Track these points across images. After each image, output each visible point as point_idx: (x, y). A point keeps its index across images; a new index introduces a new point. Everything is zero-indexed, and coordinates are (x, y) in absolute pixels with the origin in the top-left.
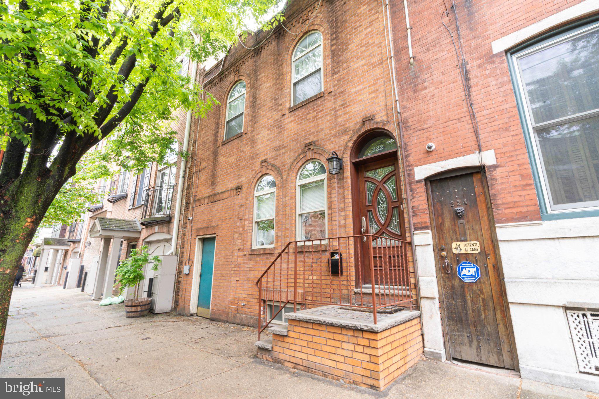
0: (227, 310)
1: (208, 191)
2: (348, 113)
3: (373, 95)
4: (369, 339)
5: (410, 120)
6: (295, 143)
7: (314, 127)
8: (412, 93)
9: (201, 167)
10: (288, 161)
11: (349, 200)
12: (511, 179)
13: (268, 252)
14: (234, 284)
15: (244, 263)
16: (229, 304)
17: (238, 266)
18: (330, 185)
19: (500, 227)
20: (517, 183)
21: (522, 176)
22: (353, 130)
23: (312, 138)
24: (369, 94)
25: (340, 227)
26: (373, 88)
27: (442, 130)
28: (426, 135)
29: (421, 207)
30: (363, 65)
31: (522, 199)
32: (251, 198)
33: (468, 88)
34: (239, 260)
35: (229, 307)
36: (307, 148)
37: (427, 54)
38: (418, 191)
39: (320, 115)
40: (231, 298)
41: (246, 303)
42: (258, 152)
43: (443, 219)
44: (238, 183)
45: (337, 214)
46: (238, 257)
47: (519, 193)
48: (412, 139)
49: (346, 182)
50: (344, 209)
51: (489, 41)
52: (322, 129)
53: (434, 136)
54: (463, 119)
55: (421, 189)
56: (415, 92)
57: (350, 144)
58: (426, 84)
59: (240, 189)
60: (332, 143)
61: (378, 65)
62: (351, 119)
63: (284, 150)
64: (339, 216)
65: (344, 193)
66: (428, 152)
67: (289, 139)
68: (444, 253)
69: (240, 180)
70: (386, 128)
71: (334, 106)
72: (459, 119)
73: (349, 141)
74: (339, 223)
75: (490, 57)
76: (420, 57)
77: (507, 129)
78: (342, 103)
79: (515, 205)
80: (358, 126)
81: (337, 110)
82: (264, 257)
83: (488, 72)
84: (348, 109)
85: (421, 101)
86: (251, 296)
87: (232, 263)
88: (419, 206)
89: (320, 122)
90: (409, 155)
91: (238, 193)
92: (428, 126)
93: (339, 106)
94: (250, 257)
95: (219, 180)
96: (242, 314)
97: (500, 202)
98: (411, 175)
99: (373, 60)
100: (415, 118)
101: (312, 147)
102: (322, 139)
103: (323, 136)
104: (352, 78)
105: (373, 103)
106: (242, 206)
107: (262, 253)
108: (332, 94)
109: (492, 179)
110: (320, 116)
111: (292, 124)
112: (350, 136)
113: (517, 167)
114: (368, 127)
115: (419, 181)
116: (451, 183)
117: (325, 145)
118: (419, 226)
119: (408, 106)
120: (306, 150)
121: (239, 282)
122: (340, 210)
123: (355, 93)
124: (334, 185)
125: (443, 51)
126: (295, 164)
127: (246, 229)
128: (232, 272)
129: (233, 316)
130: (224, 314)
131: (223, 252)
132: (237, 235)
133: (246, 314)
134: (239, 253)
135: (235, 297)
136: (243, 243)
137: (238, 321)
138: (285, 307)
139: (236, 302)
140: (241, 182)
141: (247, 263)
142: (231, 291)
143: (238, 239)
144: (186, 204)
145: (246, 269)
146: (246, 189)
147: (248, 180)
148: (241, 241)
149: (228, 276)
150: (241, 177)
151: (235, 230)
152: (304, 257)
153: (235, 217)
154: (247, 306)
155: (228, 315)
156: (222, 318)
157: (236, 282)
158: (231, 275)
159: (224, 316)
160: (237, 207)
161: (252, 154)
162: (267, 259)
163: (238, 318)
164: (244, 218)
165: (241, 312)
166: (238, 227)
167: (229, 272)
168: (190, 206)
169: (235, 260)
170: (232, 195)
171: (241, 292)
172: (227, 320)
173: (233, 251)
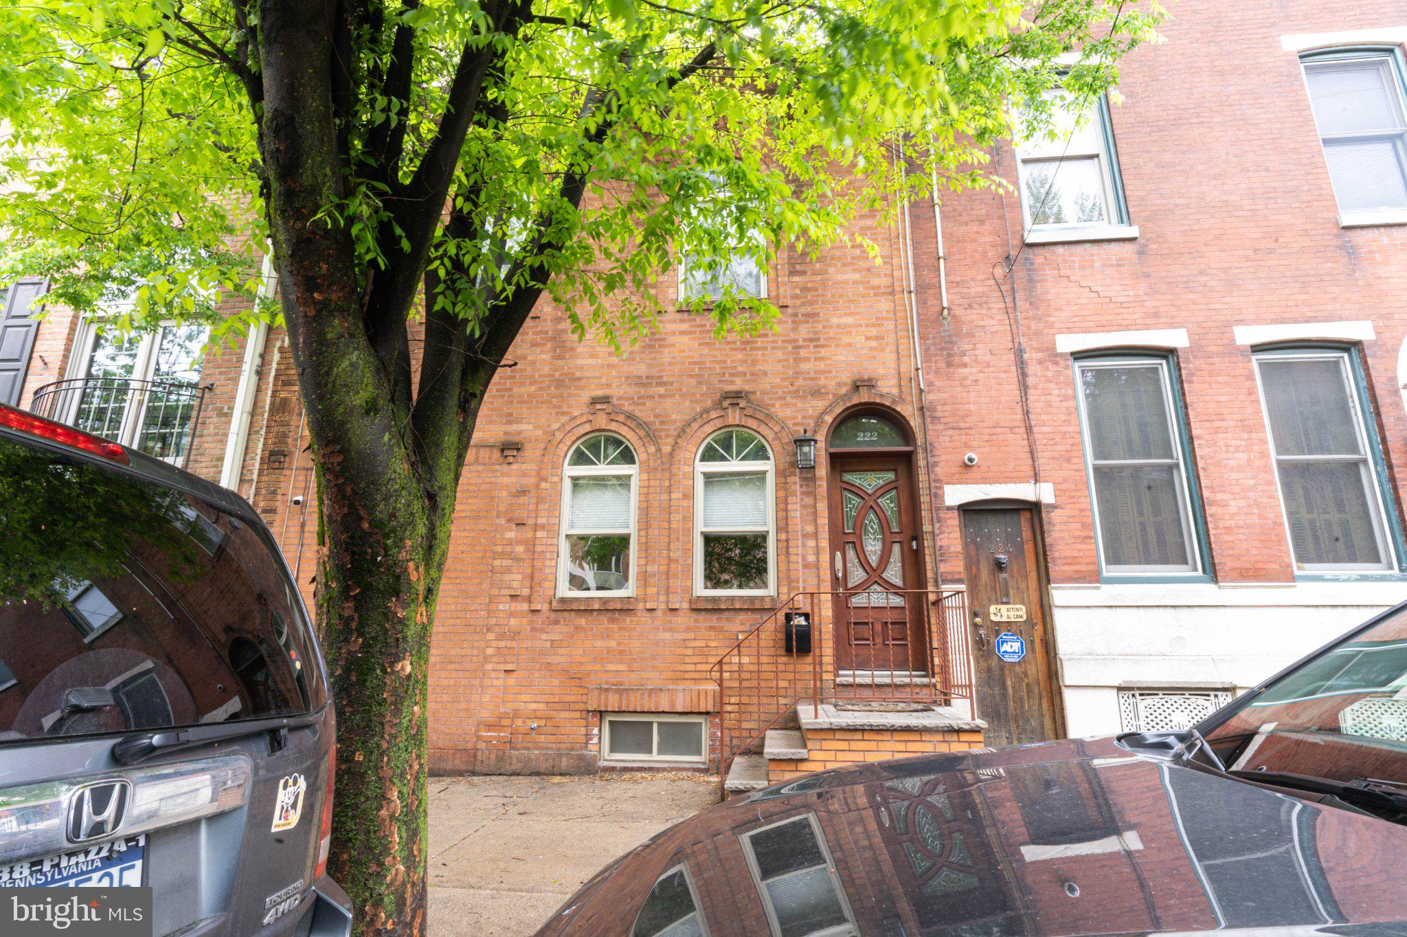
0: (469, 746)
2: (822, 359)
3: (874, 344)
4: (969, 743)
5: (939, 408)
6: (694, 382)
7: (745, 362)
8: (944, 365)
10: (674, 416)
11: (823, 521)
12: (1072, 526)
13: (619, 606)
14: (495, 680)
15: (533, 629)
16: (478, 730)
17: (515, 635)
18: (782, 486)
19: (1056, 588)
20: (1077, 533)
21: (1083, 524)
22: (834, 395)
23: (738, 384)
24: (867, 339)
25: (806, 566)
26: (874, 332)
27: (986, 438)
28: (964, 438)
29: (952, 549)
30: (855, 282)
31: (1081, 554)
32: (555, 479)
33: (1024, 387)
34: (513, 622)
35: (479, 738)
36: (729, 401)
37: (969, 311)
38: (949, 522)
39: (760, 342)
40: (486, 714)
41: (543, 723)
42: (578, 374)
43: (978, 569)
44: (506, 434)
45: (800, 543)
46: (512, 614)
47: (1078, 546)
48: (942, 439)
49: (820, 486)
50: (815, 535)
51: (1052, 331)
52: (765, 373)
53: (975, 444)
54: (1017, 430)
55: (953, 520)
56: (949, 365)
57: (829, 419)
58: (966, 359)
59: (518, 450)
60: (788, 405)
61: (884, 294)
62: (830, 372)
63: (662, 390)
64: (804, 545)
65: (815, 506)
66: (966, 466)
67: (676, 368)
68: (978, 620)
69: (515, 427)
70: (898, 409)
71: (792, 336)
72: (1011, 428)
73: (824, 413)
74: (804, 559)
75: (1054, 356)
76: (958, 311)
77: (1068, 460)
78: (811, 336)
79: (1074, 561)
80: (843, 390)
81: (800, 347)
82: (604, 619)
83: (1050, 374)
84: (823, 352)
85: (957, 383)
86: (558, 707)
87: (488, 630)
88: (949, 547)
89: (760, 357)
90: (935, 464)
91: (511, 459)
92: (967, 425)
93: (805, 340)
94: (553, 615)
96: (528, 749)
97: (1057, 555)
98: (937, 496)
99: (875, 282)
100: (947, 407)
101: (743, 404)
102: (763, 392)
103: (768, 386)
104: (833, 296)
105: (874, 357)
106: (523, 492)
107: (596, 606)
108: (789, 310)
109: (1049, 523)
110: (759, 344)
111: (685, 339)
112: (827, 403)
113: (1077, 512)
114: (864, 397)
115: (950, 508)
116: (991, 519)
117: (773, 405)
118: (949, 577)
119: (937, 383)
120: (725, 404)
121: (514, 675)
122: (805, 536)
123: (839, 326)
124: (794, 487)
125: (992, 318)
126: (695, 426)
127: (539, 549)
128: (489, 651)
129: (493, 757)
130: (458, 756)
131: (450, 600)
132: (506, 563)
133: (542, 749)
134: (514, 604)
135: (502, 710)
136: (527, 583)
137: (513, 767)
138: (659, 723)
139: (506, 722)
140: (519, 433)
141: (543, 631)
142: (487, 698)
143: (508, 570)
144: (272, 453)
145: (539, 644)
146: (538, 453)
147: (545, 433)
148: (520, 577)
149: (471, 661)
150: (519, 421)
151: (499, 549)
152: (719, 619)
153: (498, 516)
154: (544, 730)
155: (475, 756)
156: (449, 766)
157: (502, 675)
158: (486, 659)
159: (457, 762)
160: (504, 493)
161: (557, 374)
162: (612, 620)
163: (514, 761)
164: (531, 521)
165: (525, 745)
166: (510, 542)
167: (475, 652)
168: (290, 463)
169: (501, 621)
170: (486, 461)
171: (524, 697)
172: (471, 768)
173: (492, 599)
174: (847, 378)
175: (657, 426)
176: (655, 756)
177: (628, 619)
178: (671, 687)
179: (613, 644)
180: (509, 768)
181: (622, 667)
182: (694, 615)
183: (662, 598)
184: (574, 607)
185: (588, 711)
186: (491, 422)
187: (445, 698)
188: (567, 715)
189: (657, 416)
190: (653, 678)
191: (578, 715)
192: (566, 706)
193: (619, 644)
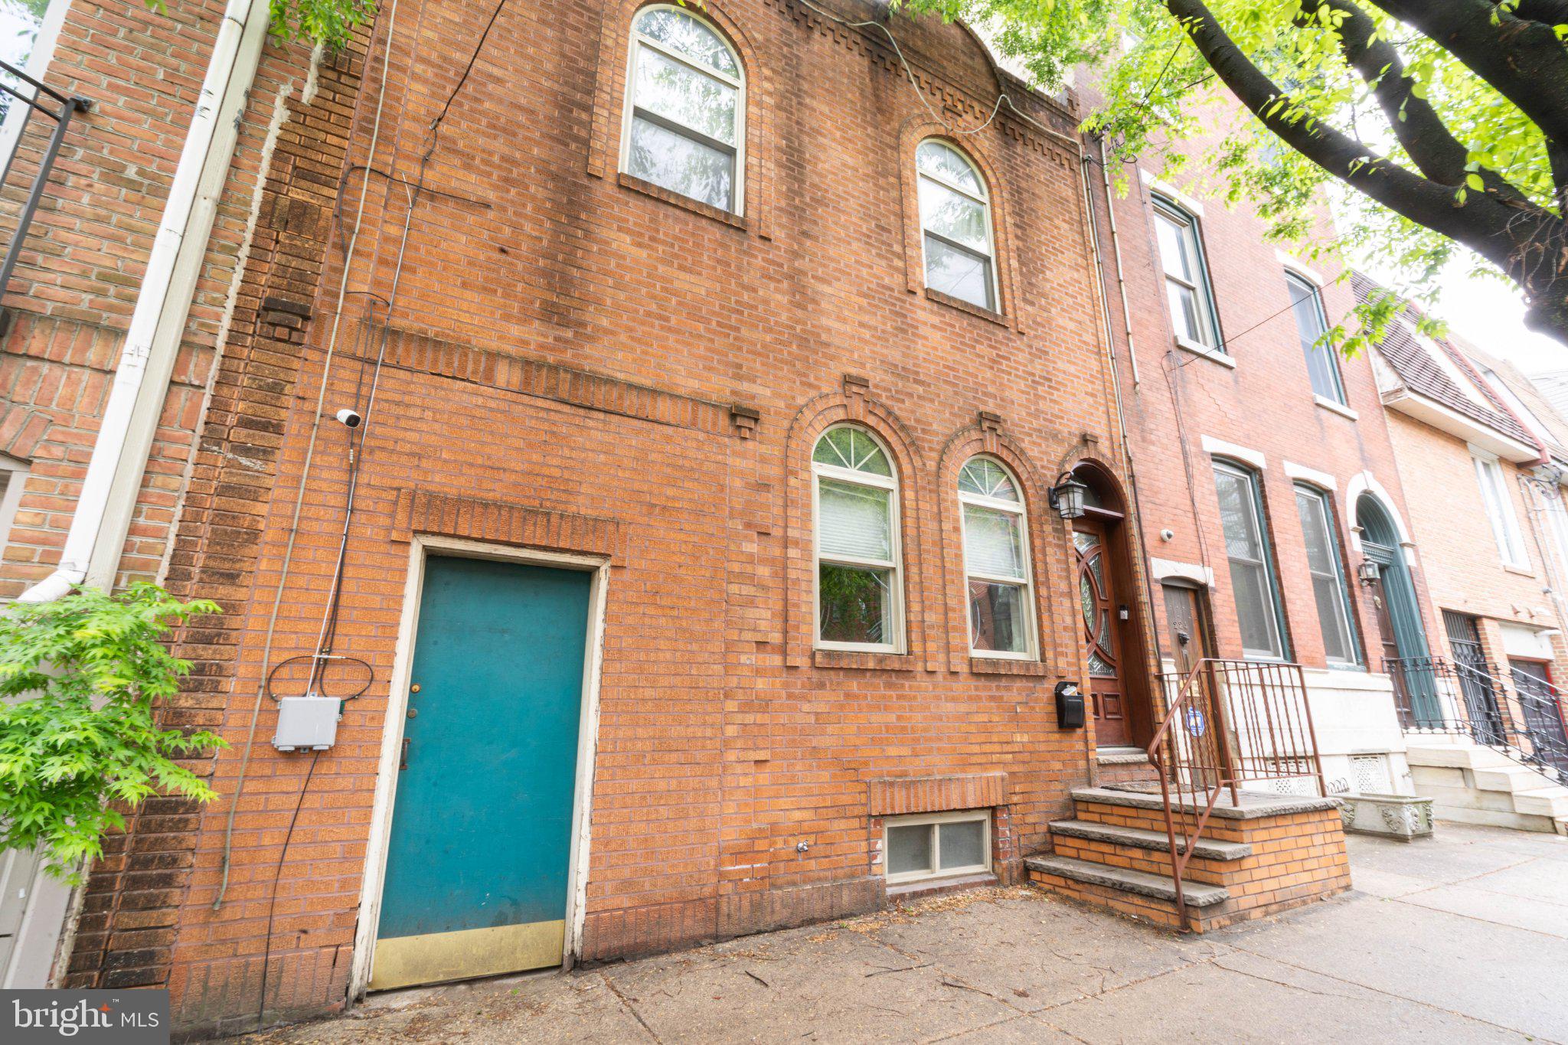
0: (707, 891)
1: (515, 330)
2: (1055, 402)
3: (1090, 400)
5: (1143, 480)
6: (950, 390)
7: (994, 382)
8: (1141, 439)
9: (432, 178)
10: (935, 427)
12: (1226, 610)
14: (744, 779)
15: (790, 696)
16: (720, 863)
17: (764, 704)
18: (1033, 532)
20: (1229, 617)
21: (1231, 609)
22: (1070, 444)
24: (1086, 393)
26: (1089, 388)
27: (1172, 516)
28: (1159, 513)
29: (1162, 622)
30: (1072, 331)
31: (1233, 636)
34: (761, 684)
35: (722, 875)
36: (986, 423)
37: (1152, 393)
38: (1158, 595)
39: (1005, 365)
40: (731, 835)
41: (812, 839)
42: (824, 337)
44: (734, 393)
46: (759, 672)
47: (1230, 629)
48: (1146, 510)
49: (1069, 540)
50: (1071, 595)
51: (1199, 429)
52: (1012, 402)
53: (1166, 521)
54: (1188, 514)
55: (1160, 594)
57: (1069, 468)
58: (1153, 437)
59: (756, 420)
60: (1035, 444)
61: (1094, 352)
62: (1063, 418)
63: (920, 390)
65: (1068, 562)
66: (1163, 541)
67: (932, 368)
69: (745, 387)
70: (1114, 472)
71: (1030, 368)
72: (1185, 511)
73: (1065, 460)
75: (1201, 452)
76: (1146, 390)
77: (1218, 549)
78: (1045, 374)
79: (1230, 642)
80: (1076, 441)
81: (1038, 383)
82: (880, 681)
83: (1201, 468)
84: (1055, 394)
85: (1150, 459)
86: (831, 813)
87: (726, 696)
89: (1006, 382)
90: (1143, 535)
91: (746, 433)
92: (1159, 501)
93: (1040, 377)
94: (816, 676)
95: (605, 322)
96: (794, 884)
97: (1220, 635)
98: (1147, 567)
99: (1086, 337)
100: (1146, 481)
101: (998, 430)
102: (1013, 423)
103: (1016, 418)
104: (1057, 338)
105: (1091, 414)
106: (764, 486)
107: (871, 665)
108: (1025, 339)
109: (1215, 604)
110: (1004, 367)
111: (939, 334)
112: (1066, 452)
113: (1227, 597)
114: (1092, 453)
115: (1157, 581)
116: (1172, 595)
117: (1023, 440)
119: (1138, 455)
120: (983, 425)
121: (768, 768)
123: (1064, 372)
124: (1049, 537)
125: (1165, 405)
126: (959, 444)
128: (731, 731)
129: (746, 903)
130: (688, 913)
131: (662, 644)
132: (747, 590)
133: (811, 881)
134: (761, 656)
135: (755, 826)
136: (778, 624)
137: (776, 917)
138: (941, 826)
139: (761, 845)
140: (753, 397)
141: (804, 698)
142: (731, 809)
143: (750, 602)
144: (270, 306)
145: (799, 718)
146: (781, 435)
147: (788, 406)
148: (768, 614)
149: (704, 748)
150: (753, 380)
151: (736, 567)
152: (998, 688)
153: (732, 517)
154: (814, 851)
155: (717, 909)
156: (675, 933)
157: (752, 769)
158: (727, 744)
159: (688, 922)
160: (738, 483)
161: (799, 328)
162: (889, 686)
163: (778, 906)
164: (777, 532)
165: (789, 878)
166: (751, 559)
167: (709, 733)
168: (317, 337)
169: (745, 683)
170: (709, 427)
171: (784, 803)
172: (712, 930)
173: (730, 646)
174: (1076, 429)
175: (919, 434)
176: (938, 871)
177: (907, 684)
178: (960, 776)
179: (892, 718)
180: (770, 920)
181: (905, 751)
182: (973, 683)
183: (942, 657)
184: (844, 664)
185: (870, 816)
186: (710, 369)
187: (664, 812)
188: (842, 824)
189: (917, 421)
190: (939, 764)
191: (856, 823)
192: (841, 811)
193: (899, 718)
